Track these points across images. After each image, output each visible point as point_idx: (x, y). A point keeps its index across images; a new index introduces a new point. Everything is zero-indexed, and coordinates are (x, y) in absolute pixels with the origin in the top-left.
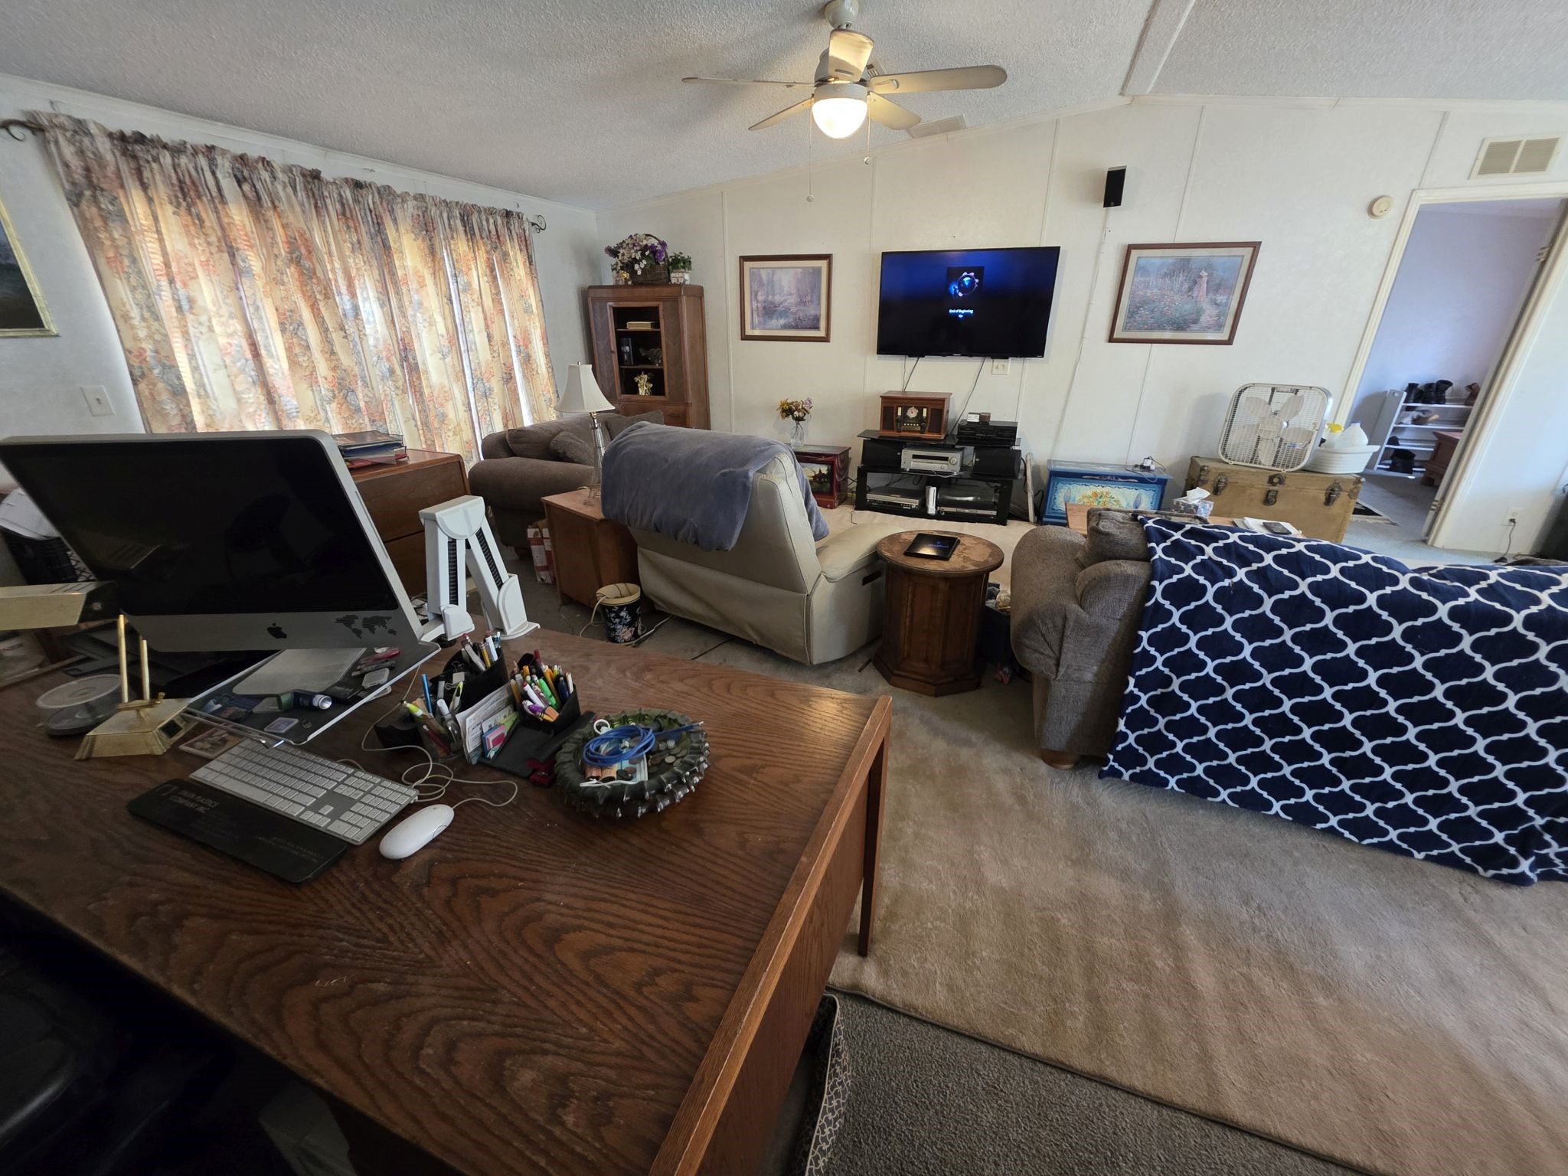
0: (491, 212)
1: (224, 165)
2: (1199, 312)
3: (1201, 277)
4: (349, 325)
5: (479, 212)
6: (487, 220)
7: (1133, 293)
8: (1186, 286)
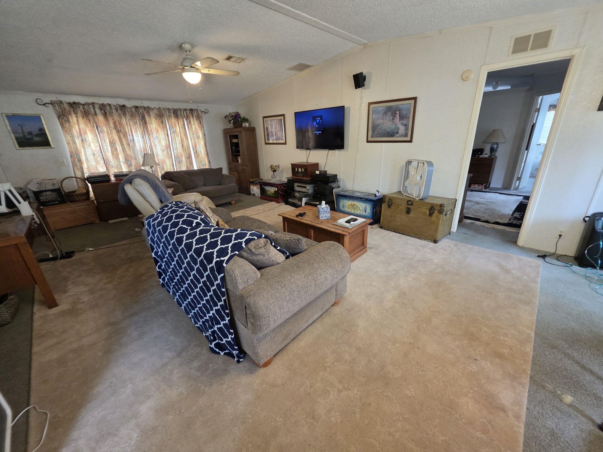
0: (185, 110)
1: (97, 106)
2: (398, 129)
3: (396, 114)
4: (131, 144)
5: (180, 111)
6: (184, 112)
7: (373, 122)
8: (391, 118)
